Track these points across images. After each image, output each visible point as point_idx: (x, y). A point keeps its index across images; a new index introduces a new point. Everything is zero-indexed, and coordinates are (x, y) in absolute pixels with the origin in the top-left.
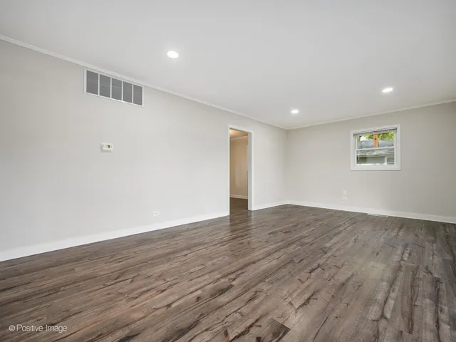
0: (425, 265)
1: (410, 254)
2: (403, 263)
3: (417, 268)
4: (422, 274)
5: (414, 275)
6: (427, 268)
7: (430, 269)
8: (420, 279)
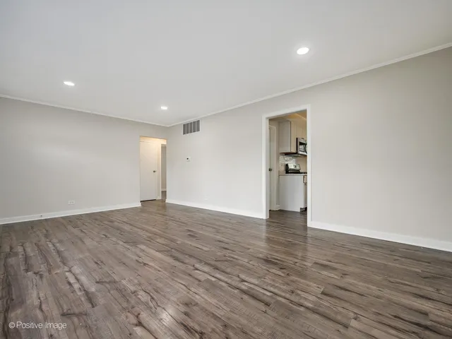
0: (44, 280)
1: (70, 284)
2: (66, 269)
3: (49, 271)
4: (43, 268)
5: (48, 264)
6: (41, 276)
7: (38, 277)
8: (42, 263)
